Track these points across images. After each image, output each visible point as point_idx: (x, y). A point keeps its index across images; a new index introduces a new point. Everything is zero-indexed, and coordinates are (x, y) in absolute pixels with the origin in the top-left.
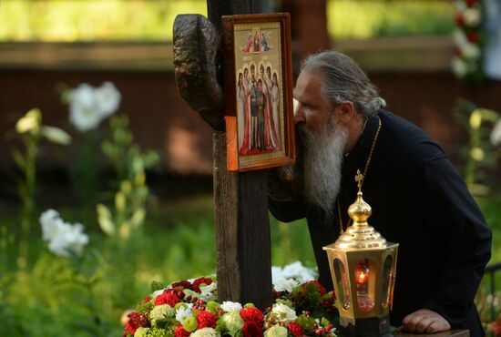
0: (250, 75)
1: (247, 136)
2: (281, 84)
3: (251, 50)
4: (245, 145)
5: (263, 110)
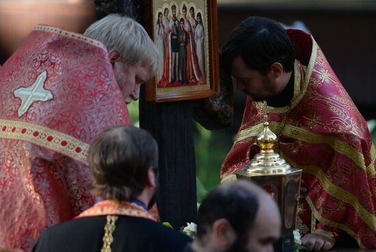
0: (171, 14)
1: (166, 70)
2: (205, 24)
4: (165, 78)
5: (185, 46)
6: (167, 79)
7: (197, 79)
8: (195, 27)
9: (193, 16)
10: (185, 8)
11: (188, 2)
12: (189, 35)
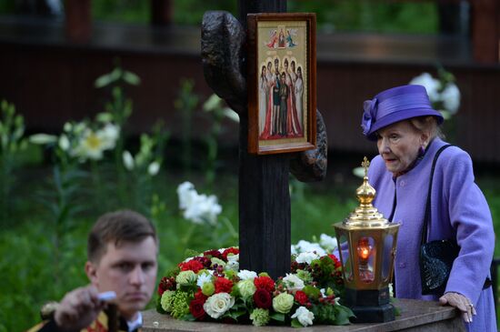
0: (273, 68)
1: (268, 123)
2: (305, 78)
3: (276, 45)
4: (267, 131)
5: (286, 100)
6: (269, 131)
7: (296, 132)
8: (295, 82)
9: (294, 70)
10: (286, 62)
11: (290, 56)
12: (290, 89)
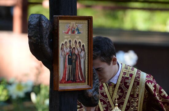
0: (68, 45)
1: (65, 74)
2: (86, 51)
3: (70, 33)
4: (64, 78)
5: (75, 62)
6: (65, 79)
7: (81, 80)
8: (81, 52)
9: (80, 46)
10: (76, 42)
11: (78, 39)
12: (78, 56)
